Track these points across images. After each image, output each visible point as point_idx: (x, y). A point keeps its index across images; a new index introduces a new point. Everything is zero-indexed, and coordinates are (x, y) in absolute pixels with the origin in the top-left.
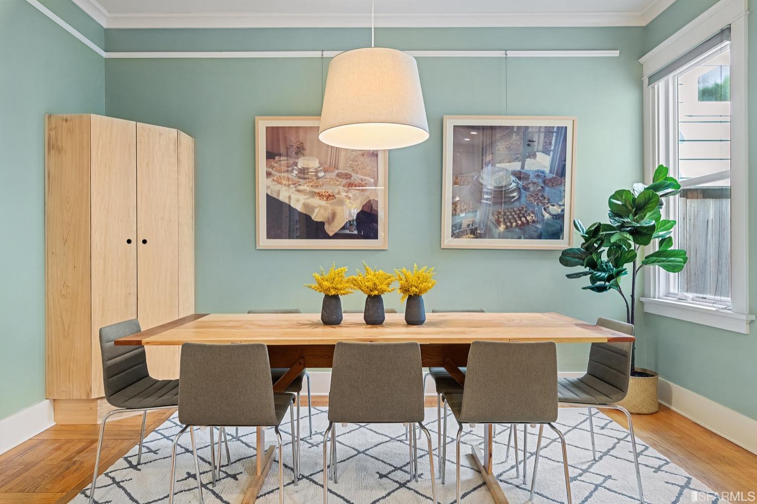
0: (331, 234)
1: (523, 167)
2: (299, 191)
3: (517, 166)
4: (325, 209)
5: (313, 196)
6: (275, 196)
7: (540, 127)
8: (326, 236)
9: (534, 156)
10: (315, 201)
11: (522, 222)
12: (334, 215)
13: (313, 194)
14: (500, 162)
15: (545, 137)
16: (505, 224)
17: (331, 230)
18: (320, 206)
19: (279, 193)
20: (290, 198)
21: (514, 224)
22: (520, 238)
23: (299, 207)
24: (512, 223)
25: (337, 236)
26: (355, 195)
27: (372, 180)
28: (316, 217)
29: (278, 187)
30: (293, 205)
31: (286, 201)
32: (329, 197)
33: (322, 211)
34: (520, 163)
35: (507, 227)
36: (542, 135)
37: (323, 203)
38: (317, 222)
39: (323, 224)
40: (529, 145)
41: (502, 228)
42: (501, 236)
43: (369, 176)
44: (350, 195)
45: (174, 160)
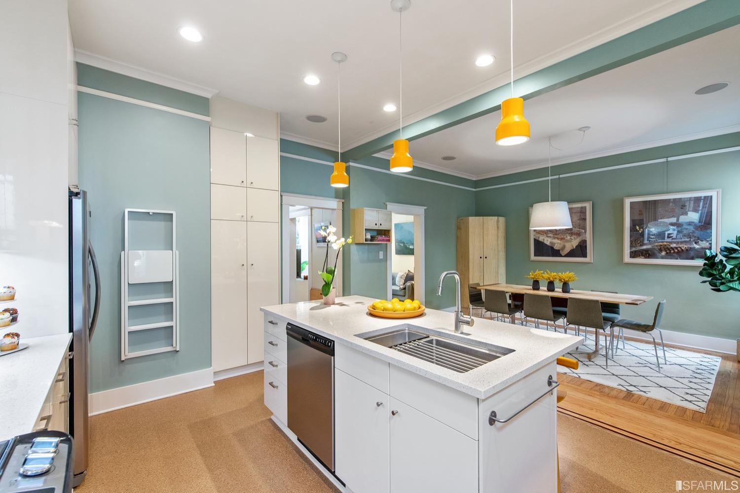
0: (563, 255)
1: (678, 220)
2: (548, 237)
3: (674, 220)
4: (560, 244)
5: (554, 239)
6: (537, 239)
7: (690, 198)
8: (561, 256)
9: (686, 214)
10: (556, 241)
11: (678, 250)
12: (564, 247)
13: (554, 238)
14: (661, 219)
15: (694, 203)
16: (666, 251)
17: (563, 253)
18: (558, 243)
19: (539, 237)
20: (544, 239)
21: (672, 251)
22: (677, 259)
23: (548, 244)
24: (671, 251)
25: (566, 256)
26: (574, 238)
27: (584, 231)
28: (556, 247)
29: (538, 235)
30: (545, 242)
31: (542, 241)
32: (562, 239)
33: (559, 245)
34: (676, 219)
35: (667, 253)
36: (692, 203)
37: (559, 241)
38: (556, 250)
39: (559, 251)
40: (682, 208)
41: (663, 253)
42: (662, 258)
43: (582, 229)
44: (573, 238)
45: (496, 228)
